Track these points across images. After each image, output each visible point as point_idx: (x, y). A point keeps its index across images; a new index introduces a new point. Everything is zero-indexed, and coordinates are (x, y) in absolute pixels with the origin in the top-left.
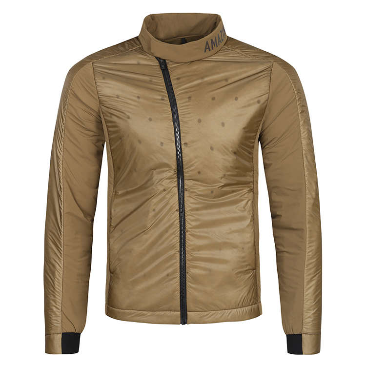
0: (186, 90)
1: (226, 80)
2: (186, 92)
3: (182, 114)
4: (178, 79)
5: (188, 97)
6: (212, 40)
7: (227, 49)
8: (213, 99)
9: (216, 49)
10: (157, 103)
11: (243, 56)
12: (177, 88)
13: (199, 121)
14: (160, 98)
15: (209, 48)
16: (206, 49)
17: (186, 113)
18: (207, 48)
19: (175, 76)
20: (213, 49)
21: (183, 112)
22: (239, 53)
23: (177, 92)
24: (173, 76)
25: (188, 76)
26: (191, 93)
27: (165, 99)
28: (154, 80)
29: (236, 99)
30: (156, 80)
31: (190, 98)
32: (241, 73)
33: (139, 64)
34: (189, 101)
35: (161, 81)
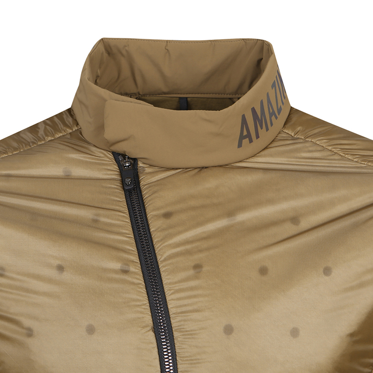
0: (188, 247)
1: (295, 220)
2: (188, 253)
3: (179, 310)
4: (167, 215)
5: (193, 264)
6: (253, 110)
7: (293, 139)
8: (263, 271)
9: (266, 136)
10: (111, 280)
11: (336, 157)
12: (164, 239)
13: (229, 330)
14: (117, 266)
15: (249, 136)
16: (242, 138)
17: (190, 308)
18: (245, 136)
19: (158, 209)
20: (258, 137)
21: (181, 306)
22: (324, 149)
23: (163, 252)
24: (154, 207)
25: (193, 208)
26: (201, 255)
27: (132, 269)
28: (103, 219)
29: (327, 271)
30: (108, 217)
31: (198, 267)
32: (332, 203)
33: (68, 177)
34: (196, 277)
35: (122, 220)
